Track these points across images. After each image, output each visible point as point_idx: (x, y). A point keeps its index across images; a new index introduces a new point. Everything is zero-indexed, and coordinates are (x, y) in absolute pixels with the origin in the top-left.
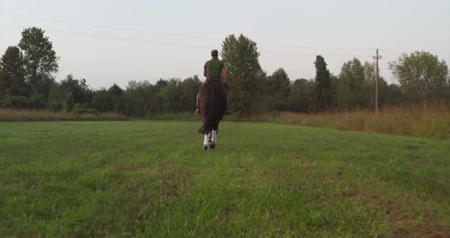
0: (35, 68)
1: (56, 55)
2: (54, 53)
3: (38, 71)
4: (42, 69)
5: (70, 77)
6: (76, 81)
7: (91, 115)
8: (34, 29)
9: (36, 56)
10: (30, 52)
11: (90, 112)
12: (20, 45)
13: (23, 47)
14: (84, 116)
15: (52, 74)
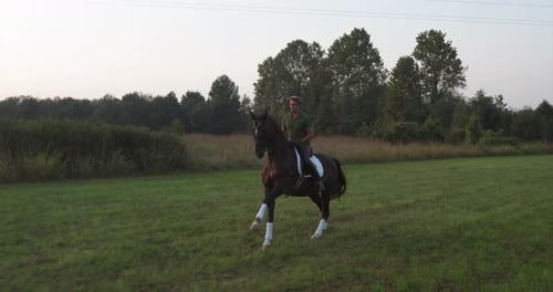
0: (436, 83)
1: (463, 65)
2: (459, 62)
3: (439, 87)
4: (444, 84)
5: (480, 94)
6: (490, 99)
7: (508, 148)
8: (432, 32)
9: (436, 67)
10: (428, 63)
11: (507, 143)
12: (415, 54)
13: (419, 57)
14: (496, 149)
15: (459, 91)
